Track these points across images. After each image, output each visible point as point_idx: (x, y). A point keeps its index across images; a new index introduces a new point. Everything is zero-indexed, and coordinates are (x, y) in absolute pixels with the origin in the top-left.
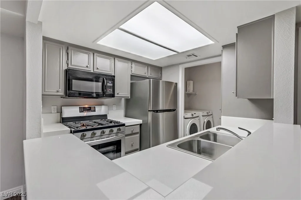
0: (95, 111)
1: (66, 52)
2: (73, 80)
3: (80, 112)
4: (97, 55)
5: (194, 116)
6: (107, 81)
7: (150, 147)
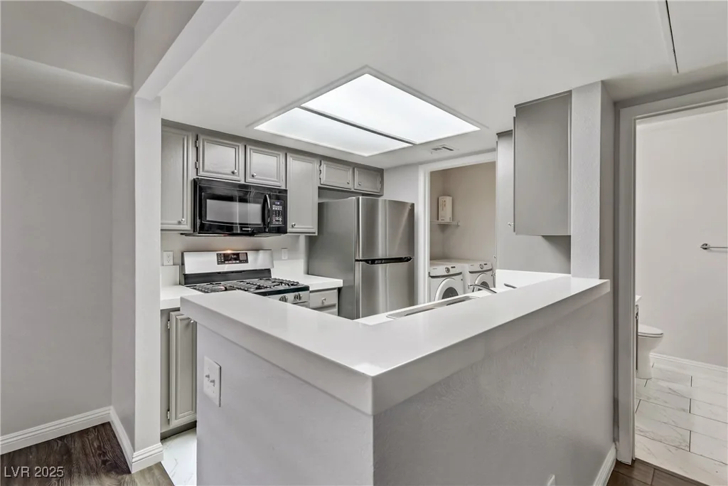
0: (246, 261)
1: (194, 145)
2: (208, 201)
3: (218, 264)
4: (253, 149)
5: (452, 271)
6: (273, 201)
7: (359, 318)
